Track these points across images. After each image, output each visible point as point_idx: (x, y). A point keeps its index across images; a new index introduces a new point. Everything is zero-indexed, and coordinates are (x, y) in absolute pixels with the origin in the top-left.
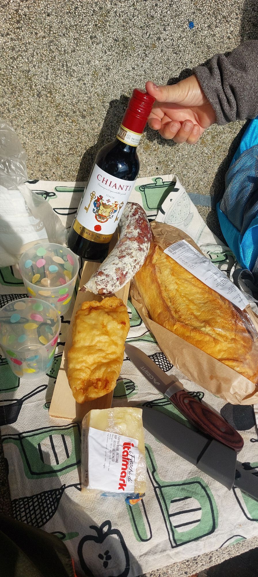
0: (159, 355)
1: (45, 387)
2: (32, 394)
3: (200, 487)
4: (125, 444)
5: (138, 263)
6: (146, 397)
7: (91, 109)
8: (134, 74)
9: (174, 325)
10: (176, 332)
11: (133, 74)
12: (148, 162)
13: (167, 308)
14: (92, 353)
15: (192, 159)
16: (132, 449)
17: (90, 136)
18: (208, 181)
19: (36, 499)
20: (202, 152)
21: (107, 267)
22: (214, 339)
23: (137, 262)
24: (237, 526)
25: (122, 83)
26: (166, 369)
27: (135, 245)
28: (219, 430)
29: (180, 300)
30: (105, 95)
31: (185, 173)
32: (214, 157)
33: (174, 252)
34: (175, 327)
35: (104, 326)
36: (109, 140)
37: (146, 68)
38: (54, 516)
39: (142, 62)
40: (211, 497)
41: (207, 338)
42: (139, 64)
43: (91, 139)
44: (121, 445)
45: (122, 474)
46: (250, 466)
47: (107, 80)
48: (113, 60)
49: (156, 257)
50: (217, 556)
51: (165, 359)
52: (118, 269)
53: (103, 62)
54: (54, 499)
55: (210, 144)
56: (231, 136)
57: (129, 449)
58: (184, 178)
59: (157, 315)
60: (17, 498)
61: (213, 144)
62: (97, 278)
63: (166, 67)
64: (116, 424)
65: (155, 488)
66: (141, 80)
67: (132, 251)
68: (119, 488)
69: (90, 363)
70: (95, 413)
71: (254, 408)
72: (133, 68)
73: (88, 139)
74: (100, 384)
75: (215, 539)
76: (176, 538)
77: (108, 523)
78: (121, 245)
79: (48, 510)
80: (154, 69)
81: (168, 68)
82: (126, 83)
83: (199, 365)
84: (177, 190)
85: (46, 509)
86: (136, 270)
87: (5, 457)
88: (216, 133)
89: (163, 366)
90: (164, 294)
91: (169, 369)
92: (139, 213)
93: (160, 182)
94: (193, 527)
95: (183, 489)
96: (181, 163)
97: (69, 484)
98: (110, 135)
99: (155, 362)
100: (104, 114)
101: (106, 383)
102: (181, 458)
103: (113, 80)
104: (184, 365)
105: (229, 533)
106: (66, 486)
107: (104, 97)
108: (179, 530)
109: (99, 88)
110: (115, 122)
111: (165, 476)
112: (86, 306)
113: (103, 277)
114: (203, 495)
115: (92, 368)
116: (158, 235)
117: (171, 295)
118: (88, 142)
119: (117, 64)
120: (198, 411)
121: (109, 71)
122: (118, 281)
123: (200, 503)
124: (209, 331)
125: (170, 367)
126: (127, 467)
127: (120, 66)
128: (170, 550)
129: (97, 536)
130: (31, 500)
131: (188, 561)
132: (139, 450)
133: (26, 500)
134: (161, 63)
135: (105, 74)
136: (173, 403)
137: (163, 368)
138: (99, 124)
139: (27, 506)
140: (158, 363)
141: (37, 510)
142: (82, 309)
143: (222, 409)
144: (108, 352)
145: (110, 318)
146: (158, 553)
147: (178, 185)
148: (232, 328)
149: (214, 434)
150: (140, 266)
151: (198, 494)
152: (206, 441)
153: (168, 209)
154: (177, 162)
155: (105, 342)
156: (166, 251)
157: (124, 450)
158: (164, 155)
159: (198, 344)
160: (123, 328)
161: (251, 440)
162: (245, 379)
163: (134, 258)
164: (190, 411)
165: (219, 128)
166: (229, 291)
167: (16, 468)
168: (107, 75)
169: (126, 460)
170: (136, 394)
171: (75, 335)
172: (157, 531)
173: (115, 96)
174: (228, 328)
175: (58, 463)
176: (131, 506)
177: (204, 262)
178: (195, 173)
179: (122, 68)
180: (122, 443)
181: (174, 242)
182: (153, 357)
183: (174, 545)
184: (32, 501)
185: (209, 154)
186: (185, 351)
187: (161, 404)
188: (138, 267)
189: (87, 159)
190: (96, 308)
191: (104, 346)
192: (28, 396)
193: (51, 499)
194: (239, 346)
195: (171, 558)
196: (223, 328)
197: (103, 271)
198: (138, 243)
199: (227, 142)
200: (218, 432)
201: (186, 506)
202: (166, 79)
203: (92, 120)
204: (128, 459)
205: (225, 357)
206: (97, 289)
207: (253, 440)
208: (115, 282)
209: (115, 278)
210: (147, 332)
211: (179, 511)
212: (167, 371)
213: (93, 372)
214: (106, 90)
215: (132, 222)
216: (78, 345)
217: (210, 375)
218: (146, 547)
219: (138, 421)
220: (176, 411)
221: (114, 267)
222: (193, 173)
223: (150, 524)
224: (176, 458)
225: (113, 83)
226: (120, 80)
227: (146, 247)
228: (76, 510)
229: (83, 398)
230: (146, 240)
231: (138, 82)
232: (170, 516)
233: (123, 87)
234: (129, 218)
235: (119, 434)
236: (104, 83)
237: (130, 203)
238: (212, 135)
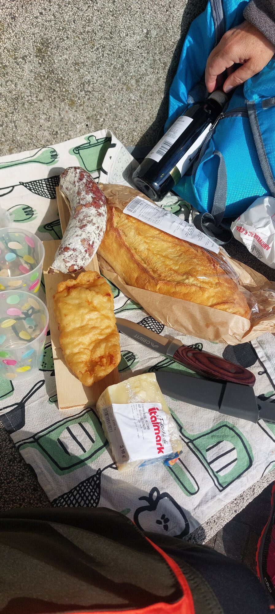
0: (148, 320)
1: (42, 382)
2: (31, 393)
3: (228, 429)
4: (150, 410)
5: (101, 230)
6: (148, 363)
7: (4, 68)
8: (43, 21)
9: (157, 285)
10: (160, 291)
11: (41, 20)
12: (76, 119)
13: (144, 270)
14: (86, 333)
15: (121, 109)
16: (158, 413)
17: (8, 100)
18: (141, 131)
19: (76, 492)
20: (130, 99)
21: (71, 241)
22: (200, 288)
23: (100, 228)
24: (270, 454)
25: (32, 33)
26: (159, 331)
27: (92, 211)
28: (230, 372)
29: (154, 259)
30: (16, 50)
31: (116, 125)
32: (142, 103)
33: (134, 210)
34: (158, 287)
35: (90, 303)
36: (30, 101)
37: (55, 11)
38: (100, 502)
39: (49, 4)
40: (241, 435)
41: (194, 289)
42: (46, 8)
43: (10, 103)
44: (146, 413)
45: (157, 438)
46: (265, 397)
47: (15, 31)
48: (17, 7)
49: (115, 220)
50: (258, 487)
51: (154, 322)
52: (83, 241)
53: (6, 9)
54: (94, 485)
55: (135, 90)
56: (155, 77)
57: (156, 414)
58: (117, 132)
59: (134, 281)
60: (56, 497)
61: (138, 88)
62: (64, 255)
63: (76, 7)
64: (135, 394)
65: (187, 444)
66: (52, 27)
67: (91, 218)
68: (159, 453)
69: (87, 344)
70: (112, 389)
71: (252, 343)
72: (41, 13)
73: (6, 104)
74: (105, 360)
75: (255, 471)
76: (220, 482)
77: (155, 489)
78: (77, 215)
79: (92, 498)
80: (63, 11)
81: (78, 8)
82: (36, 32)
83: (192, 317)
84: (114, 145)
85: (90, 498)
86: (101, 238)
87: (27, 462)
88: (139, 76)
89: (155, 329)
90: (137, 257)
91: (162, 330)
92: (85, 176)
93: (93, 141)
94: (232, 467)
95: (212, 436)
96: (110, 115)
97: (104, 467)
98: (31, 96)
99: (146, 327)
100: (19, 72)
101: (111, 358)
102: (202, 409)
103: (22, 30)
104: (177, 322)
105: (266, 462)
106: (101, 470)
107: (15, 52)
108: (221, 474)
109: (8, 42)
110: (32, 79)
111: (193, 430)
112: (62, 287)
113: (71, 252)
114: (233, 435)
115: (91, 348)
116: (111, 196)
117: (143, 256)
118: (8, 107)
119: (22, 11)
120: (204, 360)
121: (15, 20)
122: (86, 253)
123: (233, 443)
124: (193, 281)
125: (162, 327)
126: (159, 431)
127: (26, 12)
128: (219, 494)
129: (149, 505)
130: (71, 494)
131: (236, 500)
132: (164, 411)
133: (66, 496)
134: (70, 4)
135: (11, 24)
136: (178, 360)
137: (155, 331)
138: (16, 84)
139: (69, 501)
140: (149, 327)
141: (81, 501)
142: (59, 291)
143: (223, 353)
144: (102, 328)
145: (93, 293)
146: (210, 501)
147: (114, 140)
148: (214, 273)
149: (226, 377)
150: (104, 232)
151: (228, 436)
152: (220, 386)
153: (110, 168)
154: (106, 115)
155: (97, 319)
156: (125, 211)
157: (151, 416)
158: (92, 109)
159: (186, 297)
160: (109, 300)
161: (259, 374)
162: (240, 317)
163: (97, 225)
164: (197, 363)
165: (141, 70)
166: (199, 238)
167: (43, 469)
168: (14, 25)
169: (157, 425)
170: (138, 362)
171: (61, 320)
172: (202, 481)
173: (27, 49)
174: (210, 274)
175: (85, 451)
176: (171, 466)
177: (166, 214)
178: (126, 123)
179: (28, 14)
180: (147, 410)
181: (129, 200)
182: (143, 323)
183: (221, 488)
184: (73, 495)
185: (136, 100)
186: (174, 308)
187: (166, 365)
188: (102, 234)
189: (10, 127)
190: (74, 287)
191: (97, 322)
192: (27, 397)
193: (91, 487)
194: (225, 289)
195: (223, 501)
196: (205, 275)
197: (68, 246)
198: (95, 208)
199: (152, 84)
200: (230, 374)
201: (221, 450)
202: (78, 22)
203: (7, 82)
204: (158, 423)
205: (215, 302)
206: (67, 267)
207: (260, 373)
208: (84, 255)
209: (83, 251)
210: (128, 300)
211: (216, 457)
212: (160, 332)
213: (93, 351)
214: (16, 44)
215: (81, 188)
216: (69, 329)
217: (205, 323)
218: (197, 499)
219: (155, 385)
220: (182, 368)
221: (79, 239)
222: (125, 124)
223: (194, 477)
224: (197, 411)
225: (22, 33)
226: (29, 29)
227: (104, 210)
228: (120, 488)
229: (92, 379)
230: (102, 203)
231: (49, 29)
232: (209, 464)
233: (33, 38)
234: (77, 184)
235: (142, 402)
236: (12, 35)
237: (72, 168)
238: (136, 79)
